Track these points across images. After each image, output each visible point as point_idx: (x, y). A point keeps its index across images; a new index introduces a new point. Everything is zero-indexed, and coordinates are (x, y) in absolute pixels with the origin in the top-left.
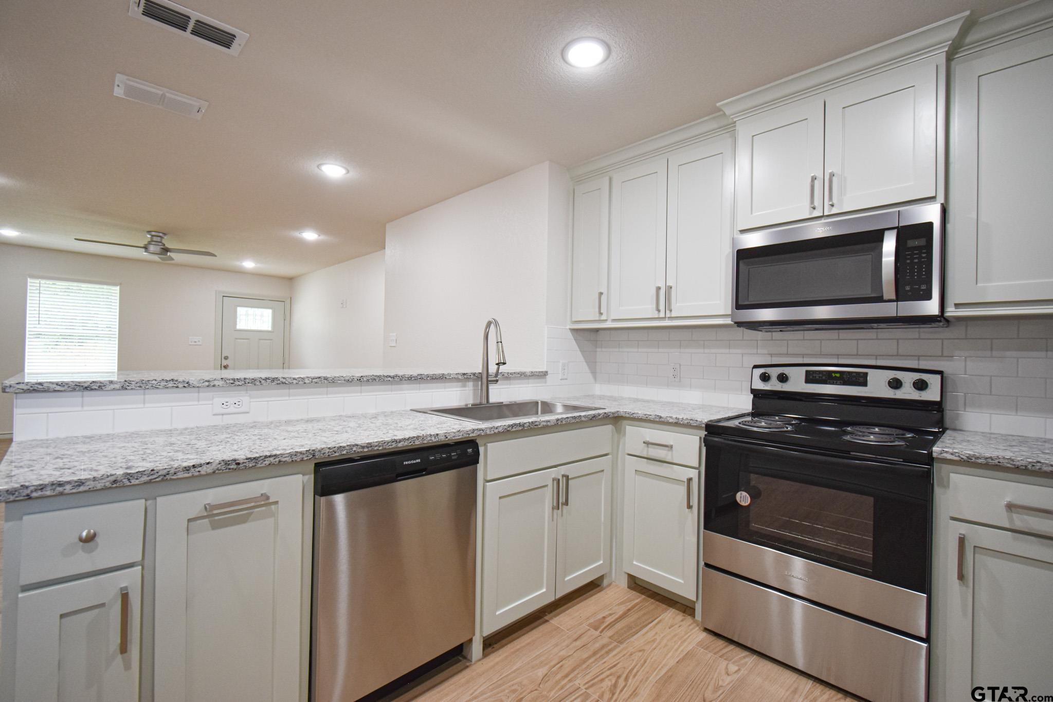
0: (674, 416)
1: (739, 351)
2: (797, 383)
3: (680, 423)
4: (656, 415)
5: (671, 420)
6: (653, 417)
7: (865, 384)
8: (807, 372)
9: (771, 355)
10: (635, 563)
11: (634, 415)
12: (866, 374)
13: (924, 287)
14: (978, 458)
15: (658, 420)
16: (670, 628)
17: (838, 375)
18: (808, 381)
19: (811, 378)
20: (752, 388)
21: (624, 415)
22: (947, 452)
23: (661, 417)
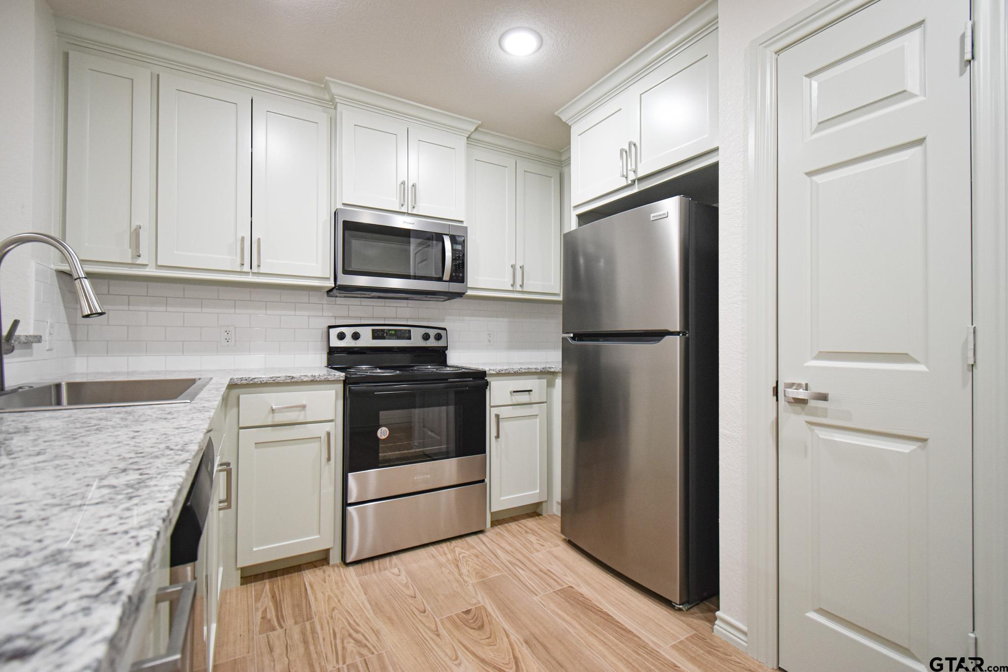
0: (309, 374)
1: (306, 313)
2: (366, 340)
3: (317, 381)
4: (286, 376)
5: (306, 379)
6: (283, 378)
7: (410, 338)
8: (373, 330)
9: (335, 317)
10: (255, 549)
11: (256, 380)
12: (410, 331)
13: (461, 275)
14: (502, 370)
15: (289, 381)
16: (325, 582)
17: (393, 332)
18: (374, 337)
19: (376, 335)
20: (331, 346)
21: (239, 383)
22: (491, 370)
23: (293, 378)
